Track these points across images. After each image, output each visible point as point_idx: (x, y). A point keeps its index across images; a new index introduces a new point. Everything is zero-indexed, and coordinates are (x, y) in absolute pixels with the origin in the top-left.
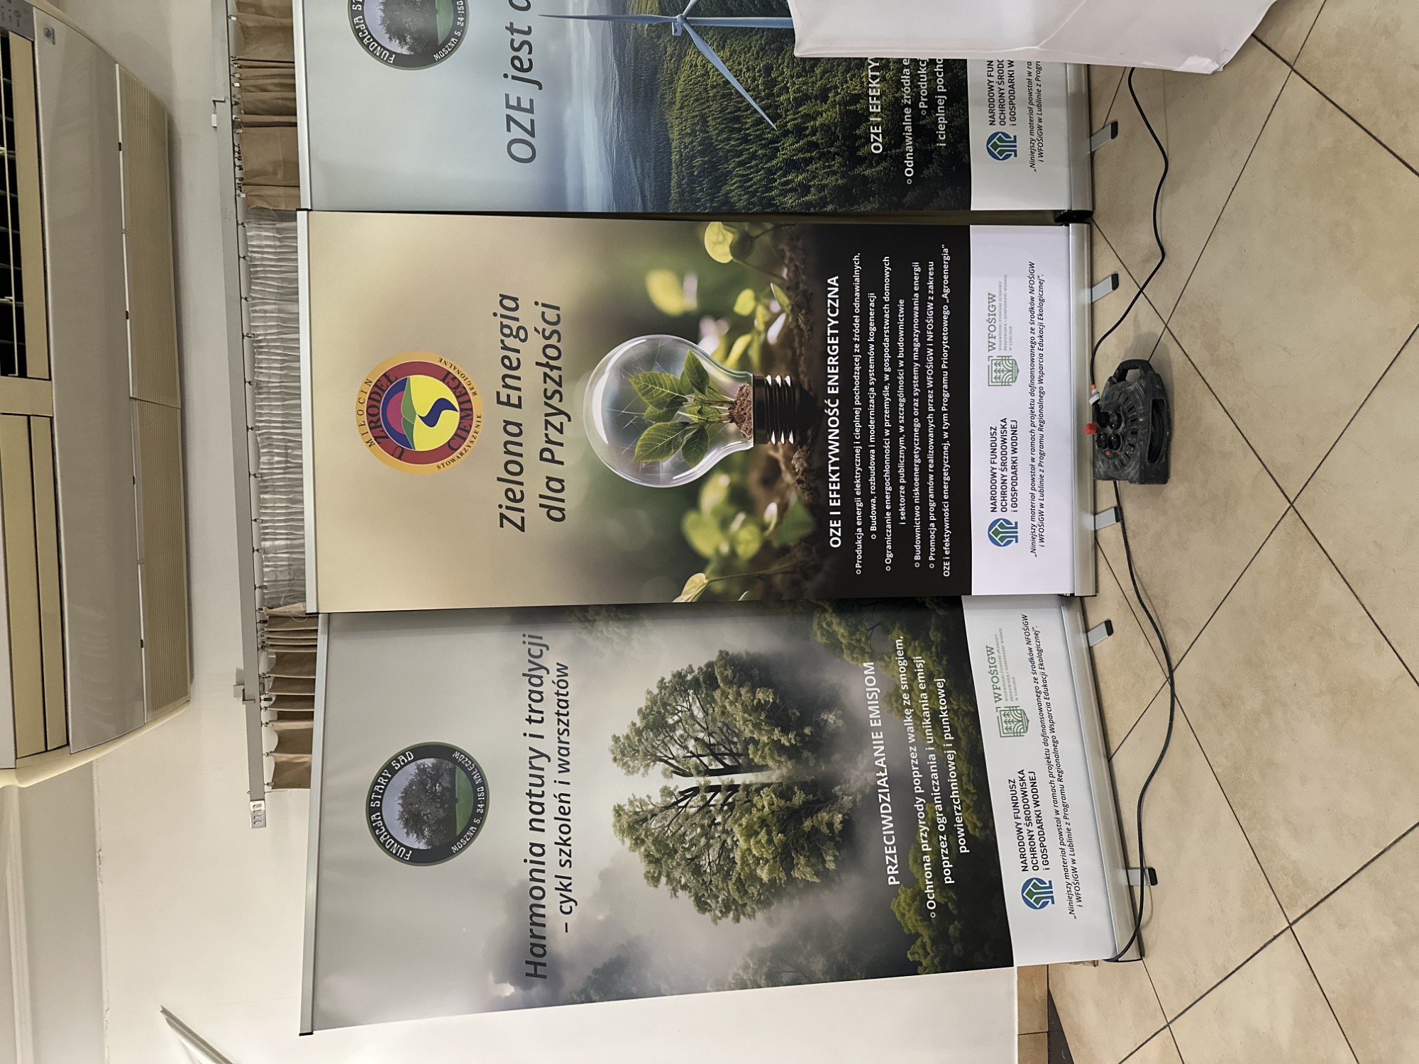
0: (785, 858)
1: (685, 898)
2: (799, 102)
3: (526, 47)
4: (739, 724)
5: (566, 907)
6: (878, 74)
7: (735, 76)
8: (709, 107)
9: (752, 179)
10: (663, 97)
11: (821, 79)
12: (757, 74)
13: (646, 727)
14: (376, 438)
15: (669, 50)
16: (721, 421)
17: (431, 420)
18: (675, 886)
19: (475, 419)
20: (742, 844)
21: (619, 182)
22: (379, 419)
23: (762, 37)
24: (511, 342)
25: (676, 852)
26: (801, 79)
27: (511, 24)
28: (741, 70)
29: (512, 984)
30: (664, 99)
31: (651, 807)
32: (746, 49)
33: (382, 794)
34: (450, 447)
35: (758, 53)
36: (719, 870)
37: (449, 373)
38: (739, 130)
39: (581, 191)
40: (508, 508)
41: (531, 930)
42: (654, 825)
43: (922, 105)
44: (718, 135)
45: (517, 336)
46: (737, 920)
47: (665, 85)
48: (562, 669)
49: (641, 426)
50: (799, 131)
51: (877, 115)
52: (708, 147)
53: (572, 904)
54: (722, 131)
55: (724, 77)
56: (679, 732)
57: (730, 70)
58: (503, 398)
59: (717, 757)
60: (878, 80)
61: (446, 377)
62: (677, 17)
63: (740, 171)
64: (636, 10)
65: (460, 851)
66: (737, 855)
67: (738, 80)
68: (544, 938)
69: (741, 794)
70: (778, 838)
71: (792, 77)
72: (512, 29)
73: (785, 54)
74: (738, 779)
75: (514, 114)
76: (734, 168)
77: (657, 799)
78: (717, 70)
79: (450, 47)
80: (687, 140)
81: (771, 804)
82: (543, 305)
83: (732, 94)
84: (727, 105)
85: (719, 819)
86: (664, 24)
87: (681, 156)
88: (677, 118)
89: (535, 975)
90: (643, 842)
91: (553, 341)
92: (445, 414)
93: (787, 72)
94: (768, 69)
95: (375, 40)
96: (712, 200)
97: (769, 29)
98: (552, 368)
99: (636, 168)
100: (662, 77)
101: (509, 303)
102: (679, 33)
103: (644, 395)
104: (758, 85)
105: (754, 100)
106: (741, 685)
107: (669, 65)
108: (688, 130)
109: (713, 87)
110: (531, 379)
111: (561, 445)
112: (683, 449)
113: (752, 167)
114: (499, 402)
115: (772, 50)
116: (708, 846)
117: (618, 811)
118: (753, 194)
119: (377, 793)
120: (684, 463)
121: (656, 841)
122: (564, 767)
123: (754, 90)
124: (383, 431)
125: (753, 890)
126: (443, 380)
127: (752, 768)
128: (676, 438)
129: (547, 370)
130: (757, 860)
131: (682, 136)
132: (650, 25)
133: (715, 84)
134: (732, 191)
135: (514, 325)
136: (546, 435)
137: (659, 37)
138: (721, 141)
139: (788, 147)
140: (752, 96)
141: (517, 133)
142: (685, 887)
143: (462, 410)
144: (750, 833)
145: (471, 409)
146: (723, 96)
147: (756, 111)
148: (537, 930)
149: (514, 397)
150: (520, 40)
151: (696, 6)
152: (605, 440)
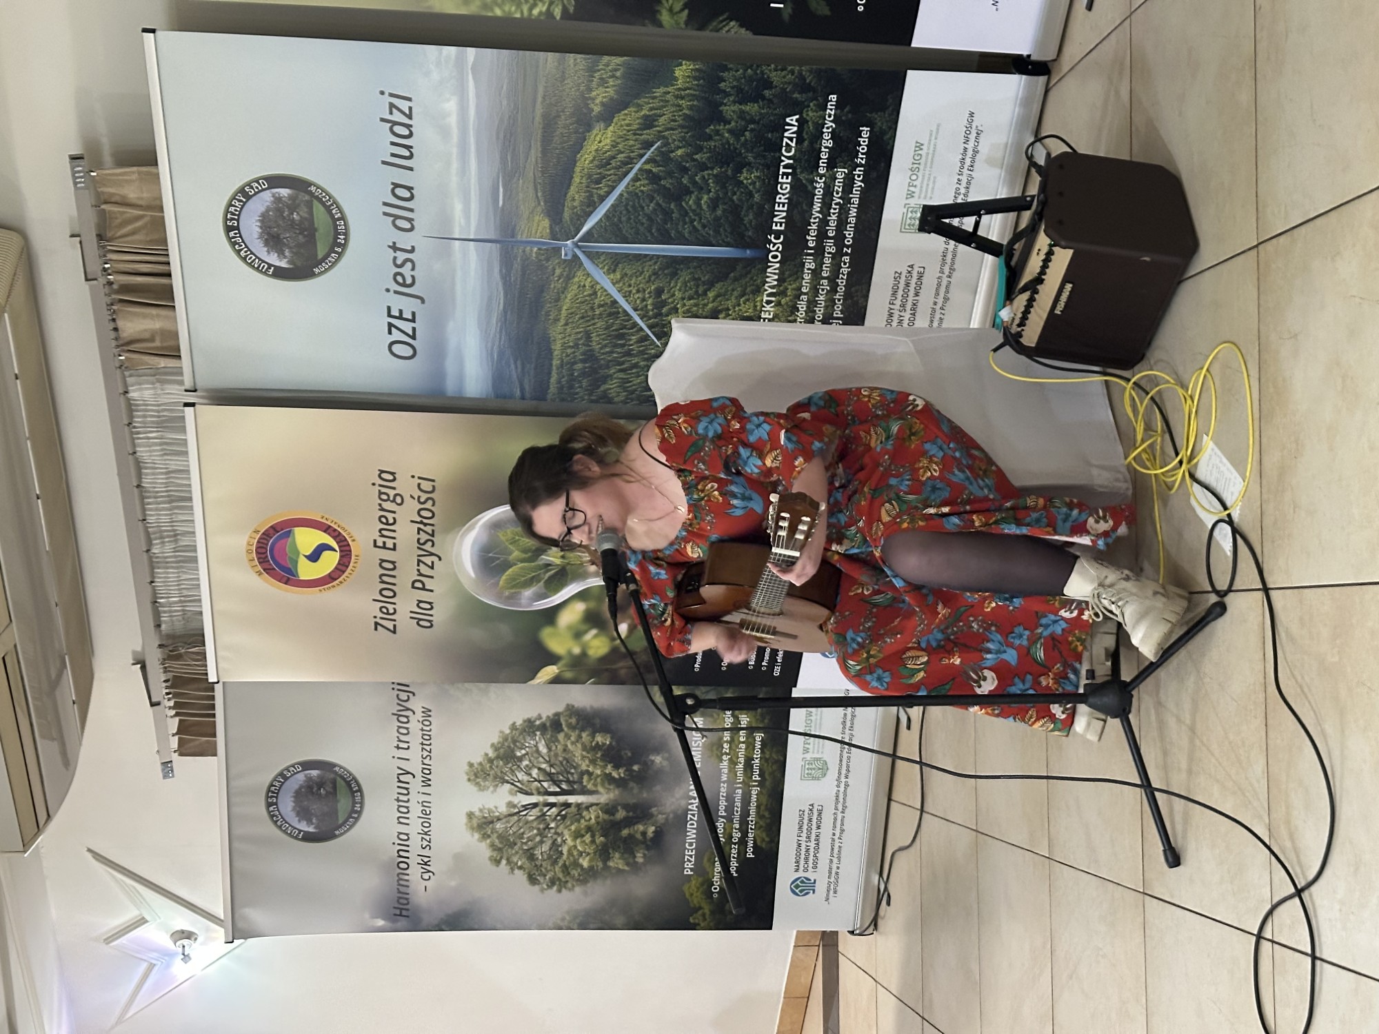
0: (604, 853)
1: (521, 876)
3: (409, 265)
4: (578, 759)
5: (426, 876)
6: (773, 299)
7: (624, 297)
8: (594, 324)
9: (631, 382)
10: (548, 314)
11: (713, 301)
12: (647, 296)
13: (498, 757)
14: (264, 570)
15: (558, 272)
16: (582, 564)
17: (314, 557)
18: (512, 866)
19: (353, 558)
20: (570, 842)
21: (498, 378)
22: (267, 556)
23: (656, 263)
24: (387, 505)
25: (515, 844)
26: (692, 301)
27: (394, 243)
28: (630, 292)
29: (383, 919)
30: (550, 315)
31: (497, 814)
32: (638, 273)
33: (277, 793)
34: (331, 578)
35: (650, 277)
36: (550, 857)
37: (330, 527)
38: (623, 346)
39: (461, 378)
40: (382, 618)
41: (398, 889)
42: (498, 826)
44: (601, 348)
45: (394, 501)
46: (559, 891)
47: (550, 303)
48: (427, 712)
49: (507, 565)
52: (590, 356)
53: (431, 874)
54: (606, 346)
55: (612, 297)
56: (525, 763)
57: (619, 291)
58: (380, 543)
59: (556, 783)
60: (773, 304)
61: (327, 529)
62: (568, 242)
63: (621, 375)
64: (524, 236)
65: (342, 834)
66: (565, 850)
67: (627, 300)
68: (408, 894)
69: (573, 809)
70: (600, 840)
71: (683, 299)
72: (394, 247)
73: (678, 279)
74: (572, 799)
75: (394, 321)
76: (614, 373)
77: (503, 809)
78: (606, 290)
79: (330, 262)
80: (569, 351)
81: (597, 817)
82: (419, 478)
83: (619, 313)
84: (613, 323)
85: (552, 825)
86: (553, 248)
87: (562, 361)
88: (560, 333)
89: (401, 915)
90: (489, 836)
91: (429, 505)
92: (326, 554)
93: (678, 295)
94: (659, 292)
95: (252, 253)
96: (590, 395)
97: (664, 256)
98: (425, 525)
99: (516, 368)
100: (548, 296)
101: (387, 477)
102: (569, 257)
103: (511, 544)
104: (646, 306)
105: (641, 319)
106: (583, 730)
107: (556, 285)
108: (571, 344)
109: (600, 306)
110: (406, 533)
111: (432, 577)
112: (545, 582)
113: (633, 373)
114: (375, 546)
115: (666, 275)
116: (542, 842)
117: (470, 815)
118: (633, 392)
119: (273, 792)
120: (545, 593)
121: (500, 837)
122: (427, 783)
123: (642, 309)
124: (271, 565)
125: (575, 873)
126: (325, 531)
127: (584, 792)
128: (539, 575)
129: (422, 526)
130: (581, 854)
131: (565, 347)
132: (539, 249)
133: (602, 303)
134: (610, 389)
135: (392, 493)
136: (418, 570)
137: (548, 260)
138: (603, 354)
140: (639, 315)
141: (397, 335)
142: (520, 868)
143: (341, 551)
144: (577, 835)
145: (350, 551)
146: (610, 315)
147: (641, 329)
148: (402, 889)
149: (390, 544)
150: (402, 258)
151: (589, 233)
152: (473, 575)
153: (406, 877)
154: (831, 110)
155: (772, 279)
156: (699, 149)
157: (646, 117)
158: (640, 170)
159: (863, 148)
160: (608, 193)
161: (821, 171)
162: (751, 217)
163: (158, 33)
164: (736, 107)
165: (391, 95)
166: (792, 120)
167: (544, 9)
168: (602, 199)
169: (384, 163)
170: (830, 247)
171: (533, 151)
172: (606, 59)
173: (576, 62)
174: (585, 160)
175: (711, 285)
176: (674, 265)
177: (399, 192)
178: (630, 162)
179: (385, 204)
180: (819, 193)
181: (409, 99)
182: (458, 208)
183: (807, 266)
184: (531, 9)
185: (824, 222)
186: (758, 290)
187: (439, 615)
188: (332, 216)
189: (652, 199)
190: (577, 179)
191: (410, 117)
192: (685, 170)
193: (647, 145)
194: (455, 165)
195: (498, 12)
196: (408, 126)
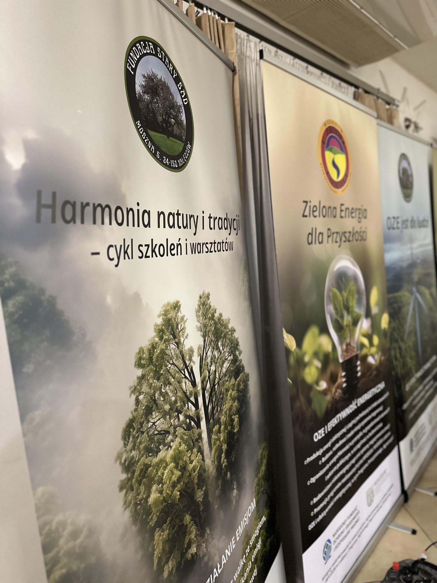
5: (113, 253)
14: (326, 129)
16: (345, 339)
17: (334, 164)
19: (336, 190)
22: (331, 133)
37: (347, 177)
40: (310, 206)
41: (88, 204)
46: (122, 487)
49: (340, 289)
66: (162, 453)
68: (82, 222)
70: (177, 494)
82: (366, 232)
85: (181, 417)
89: (40, 206)
92: (336, 173)
103: (349, 290)
110: (349, 224)
111: (332, 242)
112: (337, 319)
114: (341, 205)
120: (333, 320)
124: (328, 135)
126: (345, 173)
128: (339, 313)
129: (352, 233)
130: (161, 480)
136: (334, 233)
142: (137, 402)
143: (338, 182)
145: (338, 188)
148: (89, 210)
152: (336, 268)
153: (107, 220)
187: (316, 248)
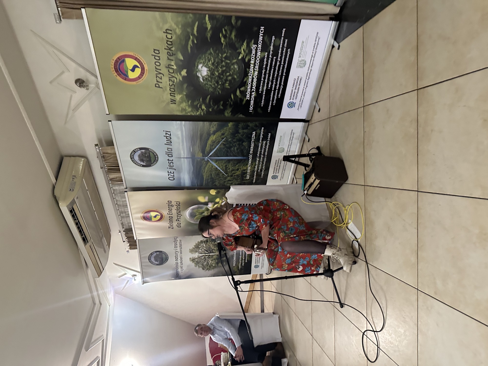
0: (217, 263)
1: (201, 269)
2: (232, 171)
3: (172, 163)
4: (212, 247)
5: (182, 270)
8: (212, 172)
10: (202, 171)
11: (238, 167)
13: (195, 248)
14: (144, 220)
15: (204, 163)
17: (155, 217)
18: (199, 267)
20: (211, 262)
21: (192, 182)
22: (145, 217)
23: (225, 160)
24: (170, 207)
25: (200, 263)
26: (233, 167)
28: (220, 166)
29: (174, 278)
32: (221, 163)
34: (159, 220)
35: (224, 163)
36: (206, 265)
39: (184, 183)
42: (196, 260)
43: (259, 171)
44: (214, 177)
46: (209, 270)
48: (180, 241)
49: (196, 216)
50: (232, 176)
51: (249, 173)
52: (212, 178)
55: (216, 167)
56: (201, 248)
58: (169, 213)
59: (208, 251)
61: (158, 212)
62: (206, 157)
64: (197, 157)
66: (210, 263)
69: (211, 256)
70: (216, 261)
71: (231, 167)
72: (168, 160)
73: (230, 163)
74: (210, 254)
75: (169, 174)
76: (217, 181)
77: (197, 257)
79: (155, 163)
81: (216, 257)
83: (218, 170)
84: (216, 172)
85: (207, 259)
86: (203, 159)
87: (206, 179)
88: (205, 174)
90: (194, 262)
91: (179, 206)
92: (158, 216)
94: (226, 166)
95: (137, 162)
97: (227, 159)
98: (178, 210)
99: (196, 181)
100: (202, 168)
101: (170, 202)
102: (207, 160)
104: (223, 168)
105: (222, 171)
106: (212, 241)
107: (204, 165)
108: (208, 176)
109: (214, 169)
113: (221, 181)
115: (227, 163)
116: (205, 262)
117: (190, 258)
118: (221, 184)
119: (150, 257)
121: (196, 262)
122: (181, 253)
124: (146, 219)
125: (212, 267)
127: (213, 253)
130: (213, 264)
131: (206, 177)
132: (200, 159)
134: (216, 183)
137: (202, 161)
139: (229, 178)
141: (170, 176)
142: (201, 267)
143: (161, 215)
144: (212, 260)
145: (163, 215)
149: (171, 214)
150: (170, 162)
151: (211, 155)
152: (189, 218)
153: (178, 270)
154: (262, 130)
155: (250, 162)
156: (234, 139)
157: (222, 133)
158: (221, 143)
159: (269, 137)
160: (214, 148)
161: (260, 142)
162: (245, 151)
163: (112, 121)
164: (242, 131)
165: (166, 131)
166: (254, 132)
167: (199, 113)
168: (213, 149)
169: (165, 144)
170: (262, 156)
171: (198, 140)
172: (213, 122)
173: (207, 124)
174: (209, 142)
175: (237, 164)
176: (229, 161)
177: (169, 150)
178: (219, 142)
179: (166, 152)
180: (260, 146)
181: (170, 132)
182: (182, 152)
183: (257, 160)
184: (196, 113)
185: (261, 151)
186: (247, 164)
187: (182, 225)
188: (154, 155)
189: (224, 149)
190: (208, 145)
191: (170, 135)
192: (231, 143)
193: (223, 138)
194: (181, 144)
195: (189, 114)
196: (170, 137)
